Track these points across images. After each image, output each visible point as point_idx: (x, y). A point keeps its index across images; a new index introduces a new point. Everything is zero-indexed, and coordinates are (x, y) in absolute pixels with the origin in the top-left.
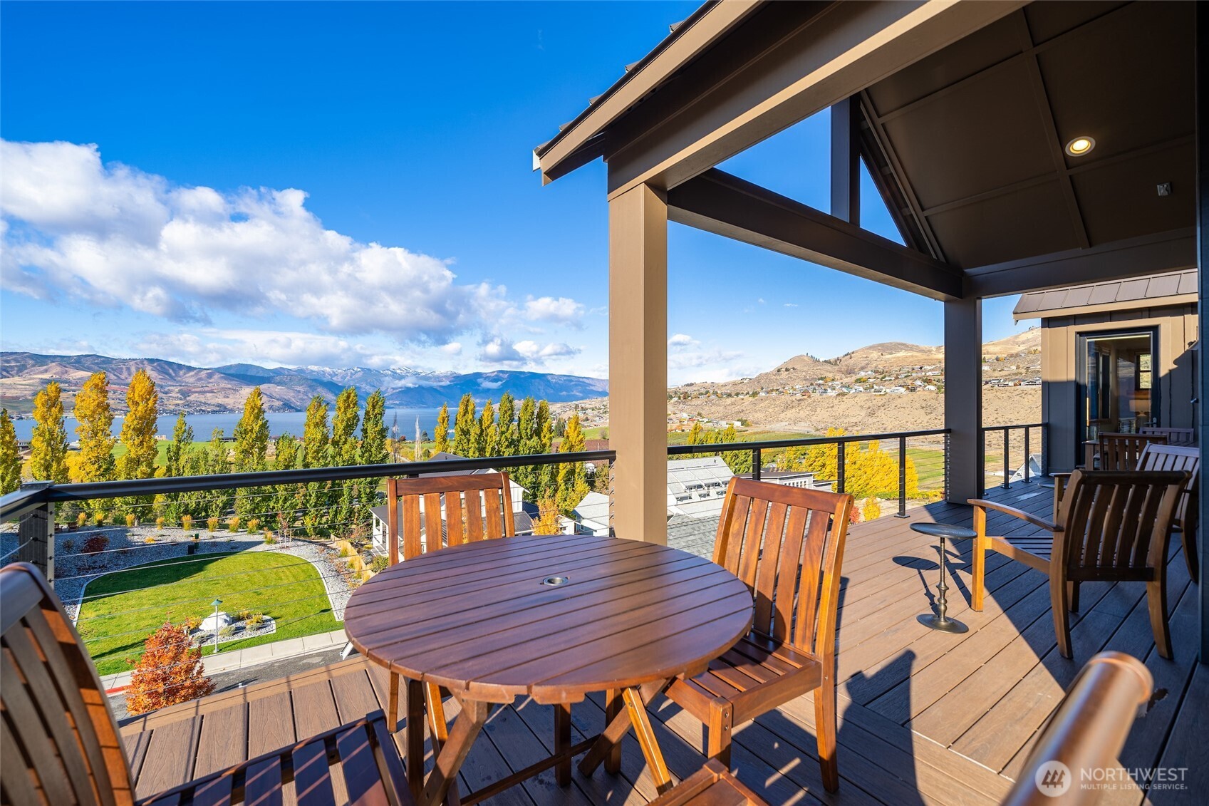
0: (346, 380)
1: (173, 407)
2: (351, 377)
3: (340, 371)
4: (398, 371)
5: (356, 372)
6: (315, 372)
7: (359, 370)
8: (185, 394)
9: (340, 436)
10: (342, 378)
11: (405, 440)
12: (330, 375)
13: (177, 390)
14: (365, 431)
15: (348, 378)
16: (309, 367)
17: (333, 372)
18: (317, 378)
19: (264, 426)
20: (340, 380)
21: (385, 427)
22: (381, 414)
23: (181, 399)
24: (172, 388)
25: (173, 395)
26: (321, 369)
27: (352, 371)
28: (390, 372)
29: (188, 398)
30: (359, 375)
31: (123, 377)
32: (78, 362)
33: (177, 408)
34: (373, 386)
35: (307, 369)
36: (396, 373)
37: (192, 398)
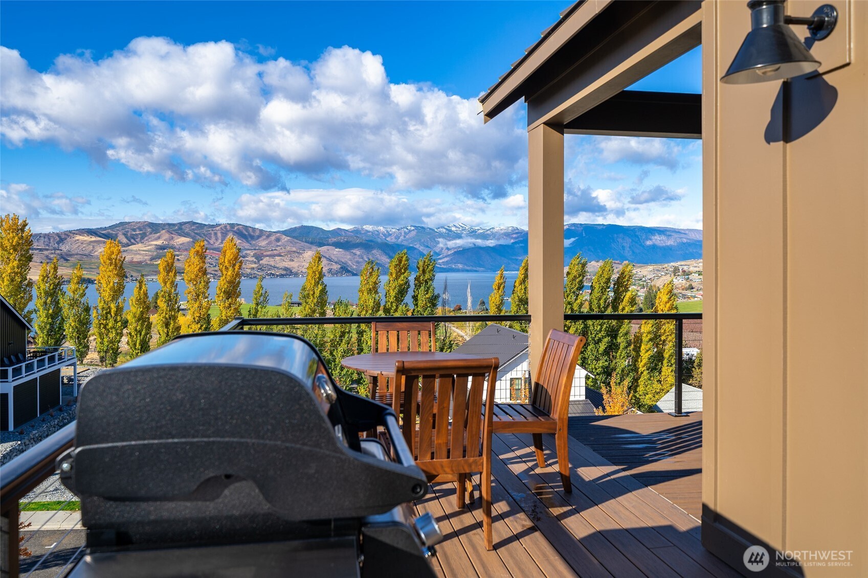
0: (400, 240)
1: (249, 271)
2: (405, 237)
3: (394, 230)
4: (453, 229)
5: (410, 231)
6: (369, 232)
7: (413, 228)
8: (259, 257)
9: (392, 303)
10: (396, 238)
11: (460, 309)
12: (384, 235)
13: (252, 254)
14: (415, 298)
15: (402, 237)
16: (364, 227)
17: (387, 231)
18: (371, 239)
19: (324, 292)
20: (394, 240)
21: (436, 294)
22: (432, 279)
23: (255, 263)
24: (248, 252)
25: (249, 258)
26: (376, 228)
27: (405, 229)
28: (444, 230)
29: (261, 262)
30: (413, 233)
31: (212, 242)
32: (178, 229)
33: (252, 272)
34: (427, 247)
35: (363, 229)
36: (450, 231)
37: (265, 261)
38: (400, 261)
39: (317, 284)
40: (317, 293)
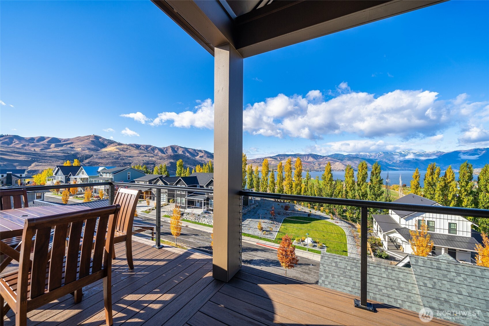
0: (376, 158)
1: (316, 169)
2: (378, 156)
3: (373, 154)
4: (403, 153)
5: (381, 154)
6: (362, 155)
7: (382, 153)
8: (319, 165)
9: (360, 182)
10: (374, 157)
11: (406, 186)
12: (369, 156)
13: (317, 163)
14: (371, 180)
15: (377, 157)
16: (360, 153)
17: (370, 155)
18: (363, 157)
19: (332, 176)
20: (373, 158)
23: (318, 166)
24: (316, 163)
25: (316, 165)
26: (365, 154)
27: (379, 154)
28: (398, 153)
29: (320, 166)
30: (383, 155)
31: (304, 160)
32: (295, 156)
33: (317, 169)
34: (389, 160)
35: (360, 154)
36: (402, 154)
37: (321, 166)
38: (363, 165)
39: (329, 174)
40: (329, 177)
